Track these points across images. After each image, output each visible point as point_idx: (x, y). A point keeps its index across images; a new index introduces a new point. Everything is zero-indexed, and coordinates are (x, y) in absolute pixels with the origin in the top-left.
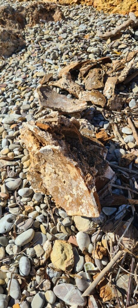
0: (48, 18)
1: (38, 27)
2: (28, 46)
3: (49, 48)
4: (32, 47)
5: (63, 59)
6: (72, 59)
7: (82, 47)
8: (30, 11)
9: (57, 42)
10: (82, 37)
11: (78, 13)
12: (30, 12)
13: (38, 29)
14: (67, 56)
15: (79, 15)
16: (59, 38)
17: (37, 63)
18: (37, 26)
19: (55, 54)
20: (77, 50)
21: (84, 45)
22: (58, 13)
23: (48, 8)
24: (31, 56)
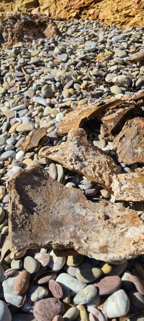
0: (36, 34)
1: (22, 45)
2: (4, 76)
3: (39, 77)
4: (10, 76)
5: (64, 97)
6: (80, 96)
7: (96, 74)
8: (9, 24)
9: (52, 67)
10: (92, 59)
11: (78, 29)
12: (9, 26)
13: (21, 48)
14: (71, 90)
15: (80, 31)
16: (54, 61)
17: (17, 105)
18: (20, 44)
19: (49, 87)
20: (88, 79)
21: (98, 71)
22: (51, 27)
23: (37, 21)
24: (9, 91)
